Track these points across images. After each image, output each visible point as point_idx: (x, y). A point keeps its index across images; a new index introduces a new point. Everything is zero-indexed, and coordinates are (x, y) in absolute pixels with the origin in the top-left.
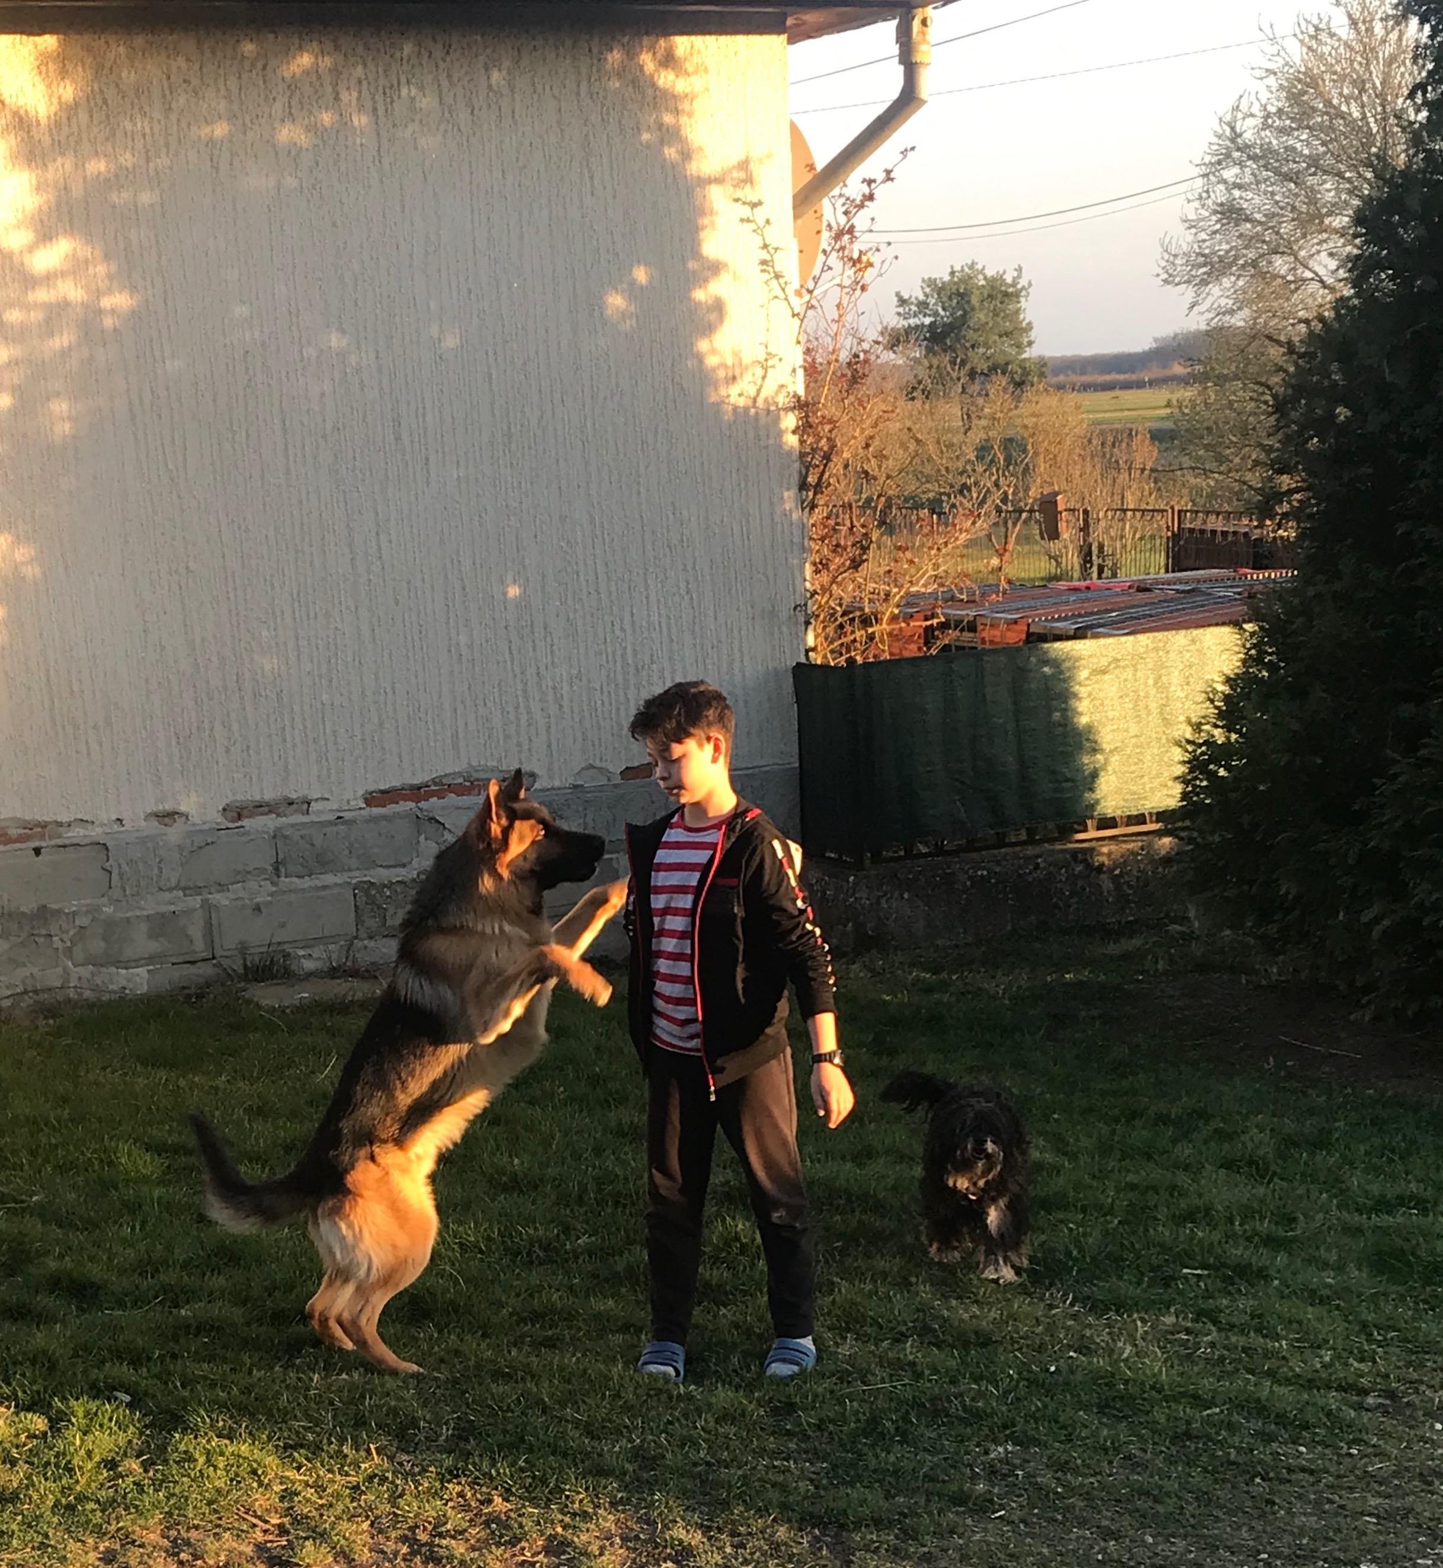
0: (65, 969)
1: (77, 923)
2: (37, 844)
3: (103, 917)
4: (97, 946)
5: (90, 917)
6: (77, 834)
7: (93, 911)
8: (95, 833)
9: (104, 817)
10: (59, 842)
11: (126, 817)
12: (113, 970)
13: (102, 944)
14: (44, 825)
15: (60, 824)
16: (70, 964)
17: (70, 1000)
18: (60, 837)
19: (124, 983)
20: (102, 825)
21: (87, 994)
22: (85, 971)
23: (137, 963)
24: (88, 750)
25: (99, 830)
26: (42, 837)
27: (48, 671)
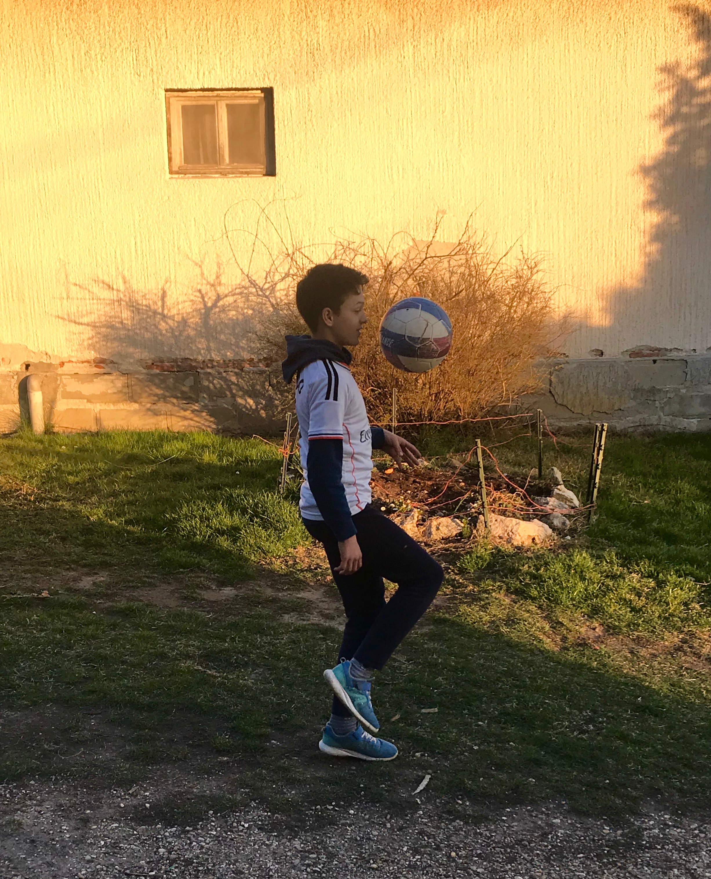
0: (659, 417)
1: (668, 396)
2: (655, 358)
3: (681, 394)
4: (676, 407)
5: (674, 394)
6: (674, 355)
7: (676, 391)
8: (683, 355)
9: (687, 347)
10: (665, 358)
11: (698, 348)
12: (681, 419)
13: (678, 406)
14: (659, 350)
15: (666, 350)
16: (662, 414)
17: (660, 431)
18: (666, 355)
19: (686, 425)
20: (686, 351)
21: (668, 428)
22: (668, 419)
23: (692, 417)
24: (685, 316)
25: (685, 354)
26: (658, 356)
27: (672, 279)
